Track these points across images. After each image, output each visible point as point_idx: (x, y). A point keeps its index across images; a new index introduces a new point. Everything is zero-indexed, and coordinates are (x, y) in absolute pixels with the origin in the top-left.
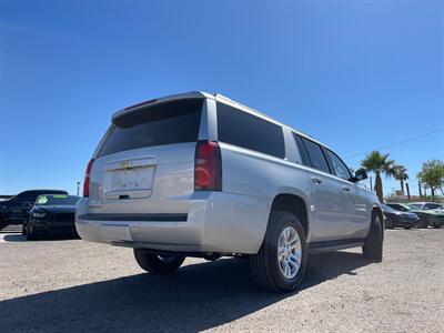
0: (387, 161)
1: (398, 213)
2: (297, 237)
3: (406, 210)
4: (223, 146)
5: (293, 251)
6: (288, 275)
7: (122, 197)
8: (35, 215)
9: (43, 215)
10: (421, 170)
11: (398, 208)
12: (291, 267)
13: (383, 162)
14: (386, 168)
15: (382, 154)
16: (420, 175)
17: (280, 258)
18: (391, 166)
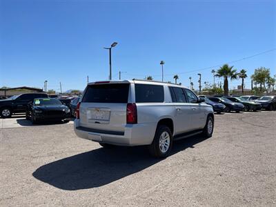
0: (232, 70)
1: (233, 104)
2: (168, 135)
3: (238, 101)
4: (137, 104)
5: (166, 141)
6: (164, 151)
7: (96, 122)
8: (36, 111)
9: (41, 112)
10: (254, 73)
11: (234, 100)
12: (165, 147)
13: (230, 71)
14: (231, 74)
15: (229, 66)
16: (253, 76)
17: (160, 145)
18: (234, 74)
